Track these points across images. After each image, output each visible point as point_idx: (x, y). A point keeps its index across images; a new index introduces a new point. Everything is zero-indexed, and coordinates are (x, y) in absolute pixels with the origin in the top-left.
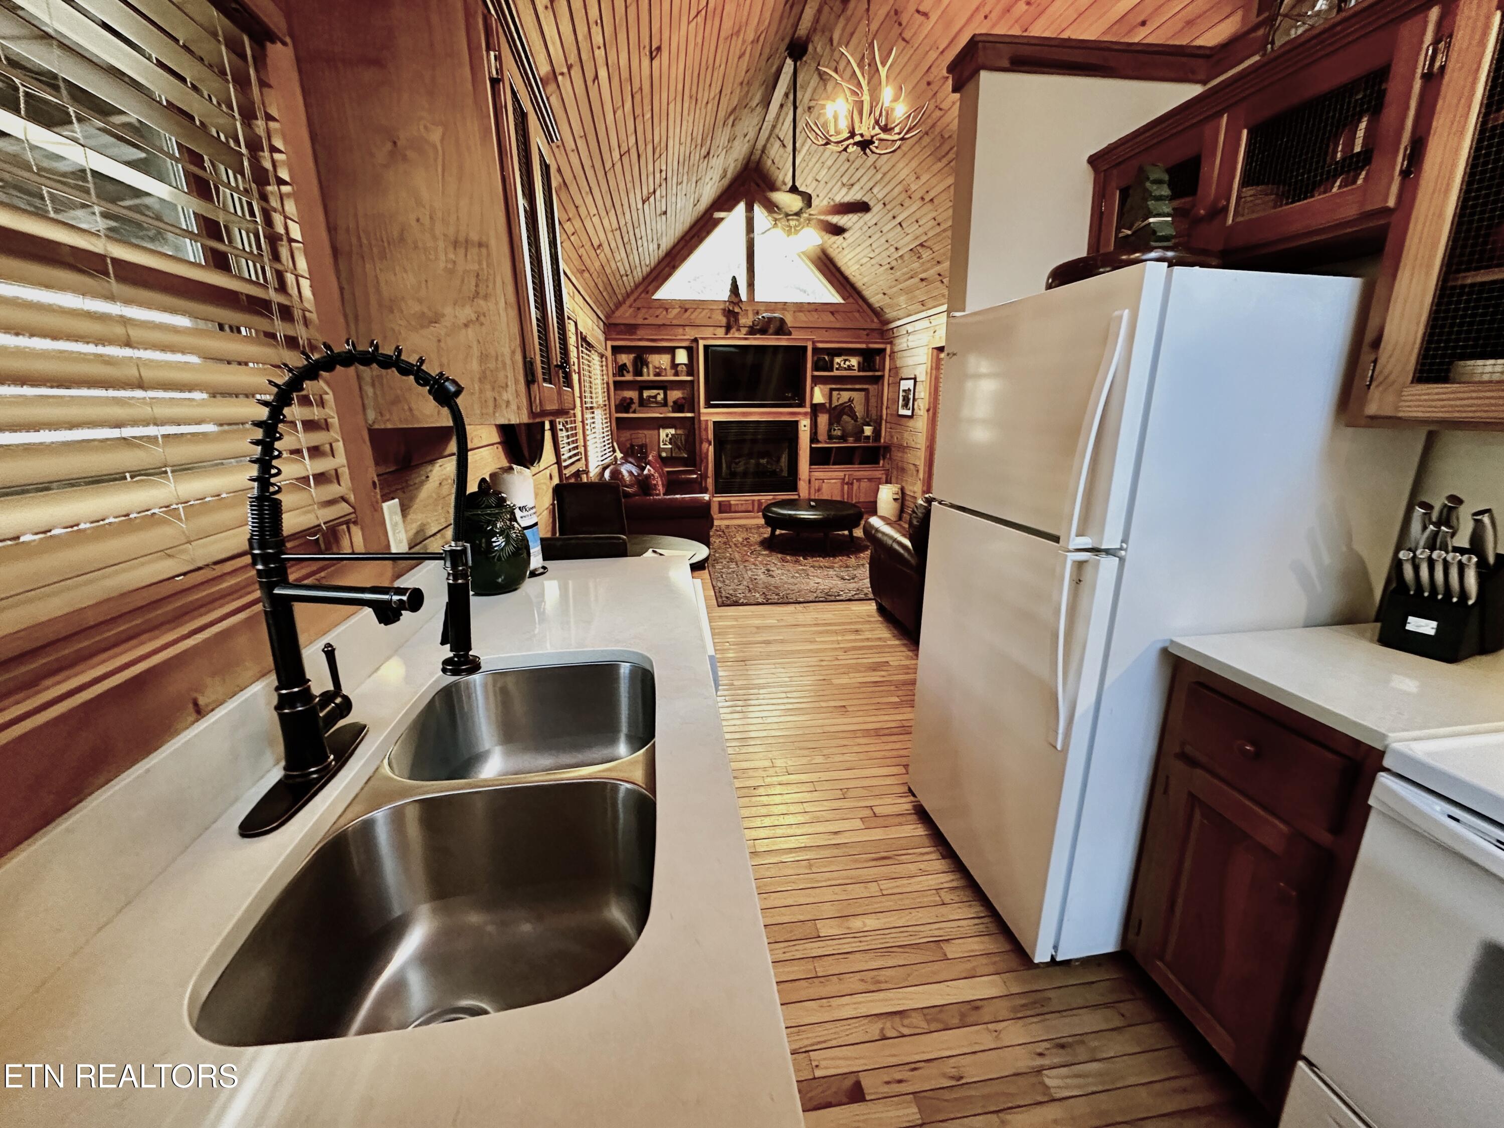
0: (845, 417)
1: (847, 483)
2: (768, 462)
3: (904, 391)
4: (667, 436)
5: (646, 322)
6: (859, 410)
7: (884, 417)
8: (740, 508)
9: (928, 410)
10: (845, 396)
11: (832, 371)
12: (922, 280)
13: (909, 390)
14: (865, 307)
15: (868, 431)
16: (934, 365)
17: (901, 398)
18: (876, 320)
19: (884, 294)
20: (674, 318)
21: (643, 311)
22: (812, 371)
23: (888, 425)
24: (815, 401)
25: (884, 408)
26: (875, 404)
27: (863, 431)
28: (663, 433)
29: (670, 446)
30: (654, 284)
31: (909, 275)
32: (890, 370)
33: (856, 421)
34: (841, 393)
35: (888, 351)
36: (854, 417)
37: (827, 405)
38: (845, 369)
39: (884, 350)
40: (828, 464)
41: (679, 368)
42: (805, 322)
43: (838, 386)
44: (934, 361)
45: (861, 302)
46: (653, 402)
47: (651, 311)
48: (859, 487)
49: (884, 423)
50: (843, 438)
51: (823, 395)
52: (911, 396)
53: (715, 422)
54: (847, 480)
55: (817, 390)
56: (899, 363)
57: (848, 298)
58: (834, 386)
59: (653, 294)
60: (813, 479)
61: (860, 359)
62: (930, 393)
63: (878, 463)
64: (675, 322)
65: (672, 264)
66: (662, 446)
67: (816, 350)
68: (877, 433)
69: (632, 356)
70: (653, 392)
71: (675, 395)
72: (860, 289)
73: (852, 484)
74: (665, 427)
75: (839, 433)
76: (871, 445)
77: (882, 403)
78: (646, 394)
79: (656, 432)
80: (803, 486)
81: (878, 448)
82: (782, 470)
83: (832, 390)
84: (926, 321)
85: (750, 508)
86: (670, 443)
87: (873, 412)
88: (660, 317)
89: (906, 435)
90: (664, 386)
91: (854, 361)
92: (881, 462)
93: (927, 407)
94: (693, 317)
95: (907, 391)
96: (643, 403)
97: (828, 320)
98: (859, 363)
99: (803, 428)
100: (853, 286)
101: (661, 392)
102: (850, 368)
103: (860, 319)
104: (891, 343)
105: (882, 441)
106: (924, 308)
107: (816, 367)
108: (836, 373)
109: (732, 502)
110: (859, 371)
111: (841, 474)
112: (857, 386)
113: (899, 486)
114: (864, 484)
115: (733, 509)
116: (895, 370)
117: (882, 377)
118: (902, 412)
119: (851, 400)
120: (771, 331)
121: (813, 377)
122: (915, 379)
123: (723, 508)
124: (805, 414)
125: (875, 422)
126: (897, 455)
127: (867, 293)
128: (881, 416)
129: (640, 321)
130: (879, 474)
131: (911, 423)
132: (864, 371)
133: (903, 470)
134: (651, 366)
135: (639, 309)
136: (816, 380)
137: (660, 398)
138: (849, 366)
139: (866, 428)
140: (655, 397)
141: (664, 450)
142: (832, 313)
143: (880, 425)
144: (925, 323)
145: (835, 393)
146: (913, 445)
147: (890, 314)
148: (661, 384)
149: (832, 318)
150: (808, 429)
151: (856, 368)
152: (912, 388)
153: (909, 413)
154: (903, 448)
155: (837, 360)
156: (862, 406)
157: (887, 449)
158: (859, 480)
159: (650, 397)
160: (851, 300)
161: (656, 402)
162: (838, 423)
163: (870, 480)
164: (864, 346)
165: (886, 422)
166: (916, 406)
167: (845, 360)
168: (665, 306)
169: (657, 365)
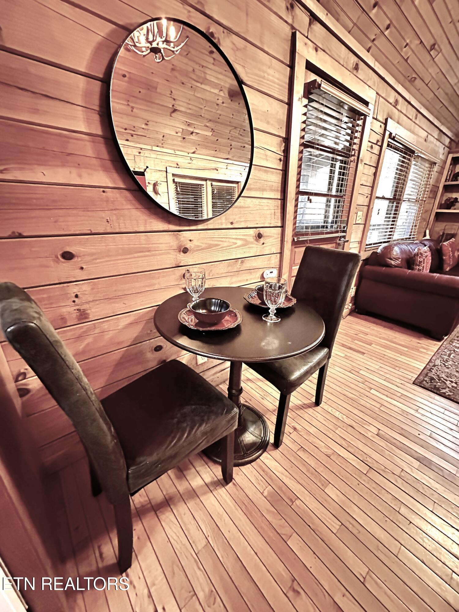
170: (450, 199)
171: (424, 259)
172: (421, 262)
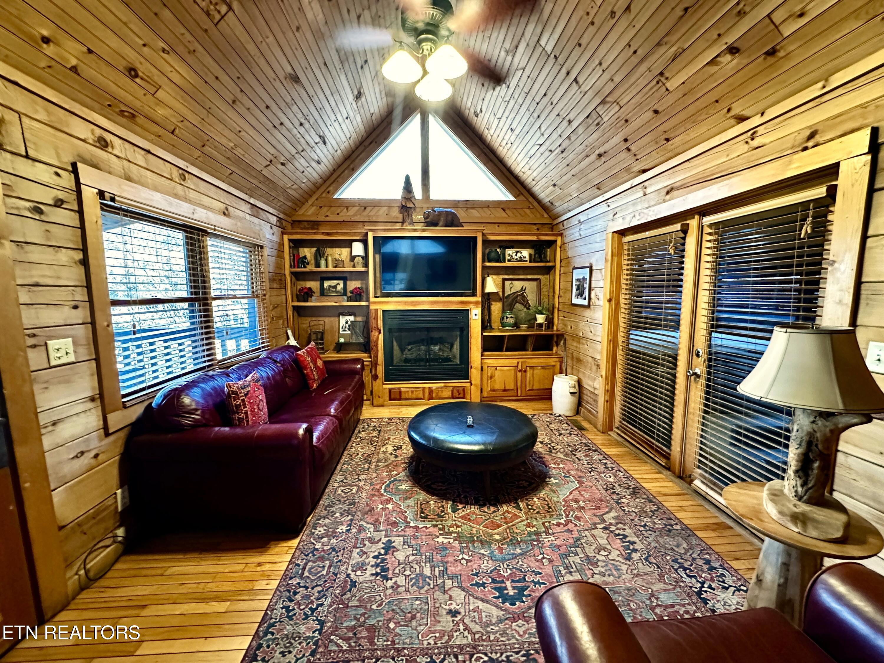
0: (518, 305)
1: (520, 371)
2: (440, 349)
3: (578, 280)
4: (347, 323)
5: (327, 219)
6: (532, 298)
7: (557, 305)
8: (410, 395)
9: (610, 301)
10: (518, 285)
11: (505, 262)
12: (600, 155)
13: (584, 279)
14: (535, 204)
15: (541, 319)
16: (615, 251)
17: (574, 288)
18: (546, 215)
19: (554, 185)
20: (354, 215)
21: (325, 209)
22: (483, 261)
23: (561, 314)
24: (488, 290)
25: (556, 296)
26: (547, 293)
27: (535, 319)
28: (343, 320)
29: (349, 332)
30: (334, 185)
31: (584, 154)
32: (561, 261)
33: (528, 309)
34: (513, 282)
35: (559, 243)
36: (527, 305)
37: (501, 294)
38: (517, 260)
39: (555, 241)
40: (501, 350)
41: (356, 260)
42: (478, 218)
43: (511, 277)
44: (616, 246)
45: (531, 199)
46: (333, 292)
47: (333, 208)
48: (533, 374)
49: (556, 311)
50: (516, 325)
51: (496, 285)
52: (587, 286)
53: (384, 311)
54: (520, 368)
55: (490, 280)
56: (570, 254)
57: (518, 196)
58: (506, 277)
59: (333, 194)
60: (485, 367)
61: (532, 251)
62: (611, 282)
63: (552, 350)
64: (353, 219)
65: (351, 166)
66: (341, 332)
67: (486, 242)
68: (550, 322)
69: (314, 250)
70: (334, 283)
71: (353, 285)
72: (530, 186)
73: (525, 371)
74: (344, 315)
75: (512, 321)
76: (543, 333)
77: (554, 292)
78: (327, 284)
79: (337, 319)
80: (475, 373)
81: (552, 336)
82: (455, 357)
83: (505, 280)
84: (604, 205)
85: (421, 396)
86: (349, 330)
87: (545, 301)
88: (341, 214)
89: (581, 325)
90: (344, 277)
91: (525, 253)
92: (555, 349)
93: (608, 297)
94: (372, 214)
95: (581, 281)
96: (323, 293)
97: (500, 215)
98: (530, 255)
99: (474, 317)
100: (522, 184)
101: (341, 282)
102: (521, 259)
103: (531, 215)
104: (561, 235)
105: (555, 328)
106: (600, 192)
107: (486, 258)
108: (507, 264)
109: (402, 390)
110: (530, 262)
111: (515, 362)
112: (529, 277)
113: (576, 378)
114: (538, 372)
115: (403, 396)
116: (566, 260)
117: (554, 267)
118: (575, 301)
119: (523, 289)
120: (441, 223)
121: (484, 268)
122: (591, 268)
123: (392, 397)
124: (476, 303)
125: (548, 310)
126: (572, 344)
127: (537, 190)
128: (553, 305)
129: (322, 218)
130: (552, 361)
131: (587, 313)
132: (535, 262)
133: (579, 360)
134: (330, 258)
135: (321, 207)
136: (487, 271)
137: (340, 287)
138: (520, 257)
139: (538, 316)
140: (335, 287)
141: (343, 336)
142: (504, 209)
143: (553, 314)
144: (603, 208)
145: (507, 283)
146: (590, 336)
147: (559, 207)
148: (341, 275)
149: (504, 215)
150: (479, 317)
151: (527, 259)
152: (587, 277)
153: (585, 302)
154: (579, 339)
155: (509, 252)
156: (535, 295)
157: (561, 336)
158: (532, 367)
159: (330, 286)
160: (521, 197)
161: (336, 292)
162: (511, 310)
163: (543, 367)
164: (535, 238)
165: (558, 310)
166: (593, 296)
167: (517, 252)
168: (347, 204)
169: (337, 257)
170: (302, 290)
171: (243, 401)
172: (240, 405)
